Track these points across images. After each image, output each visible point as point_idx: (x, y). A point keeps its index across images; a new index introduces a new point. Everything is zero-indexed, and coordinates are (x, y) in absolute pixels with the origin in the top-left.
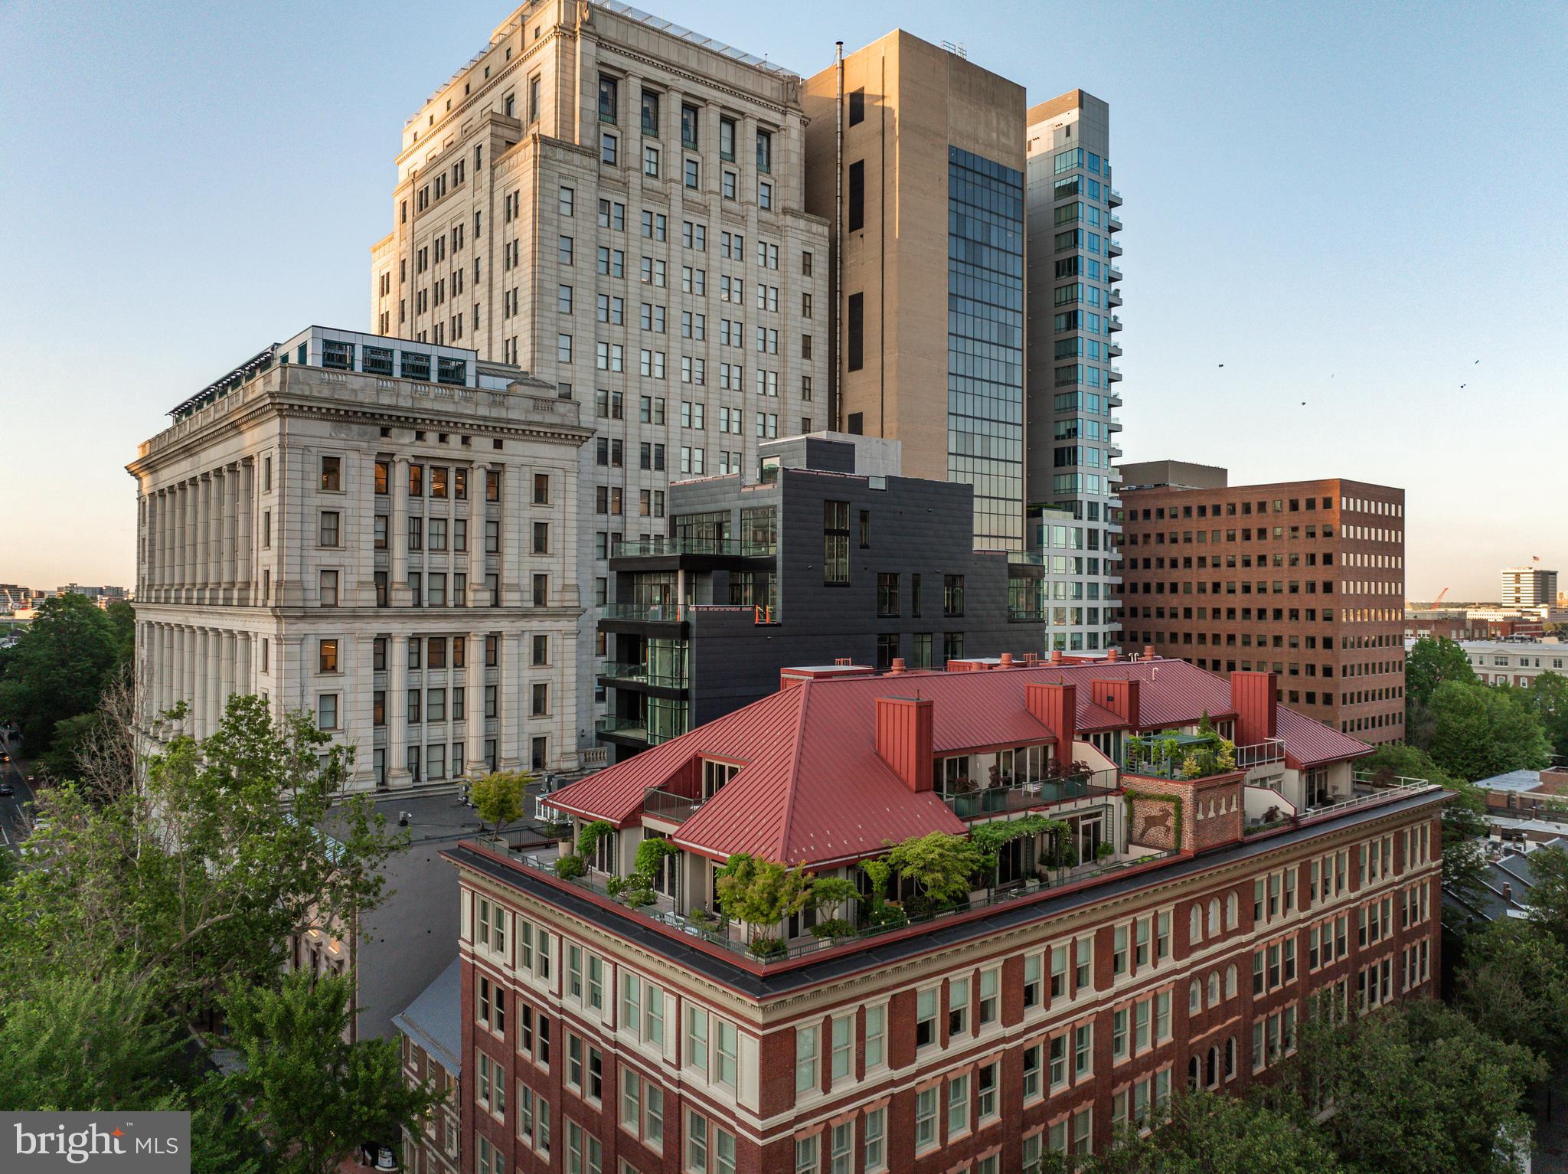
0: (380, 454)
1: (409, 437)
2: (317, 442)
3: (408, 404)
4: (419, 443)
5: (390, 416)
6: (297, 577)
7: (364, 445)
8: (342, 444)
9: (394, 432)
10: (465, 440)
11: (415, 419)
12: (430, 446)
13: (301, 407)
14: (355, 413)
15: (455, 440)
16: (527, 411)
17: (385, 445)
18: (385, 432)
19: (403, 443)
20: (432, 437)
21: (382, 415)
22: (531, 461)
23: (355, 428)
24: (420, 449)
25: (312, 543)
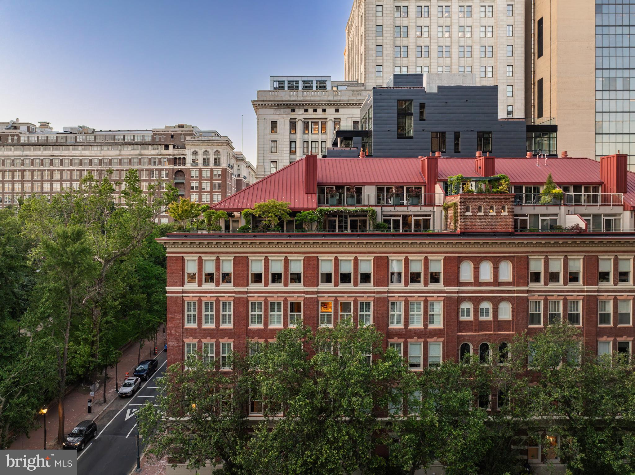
0: (291, 119)
1: (302, 111)
2: (269, 116)
3: (302, 99)
4: (306, 113)
5: (293, 104)
6: (262, 164)
7: (285, 116)
8: (277, 116)
9: (296, 110)
10: (324, 110)
11: (303, 104)
12: (311, 114)
13: (262, 104)
14: (281, 104)
15: (320, 111)
16: (349, 96)
17: (293, 115)
18: (293, 110)
19: (300, 114)
20: (311, 110)
21: (290, 104)
22: (351, 116)
23: (282, 110)
24: (307, 115)
25: (268, 152)
